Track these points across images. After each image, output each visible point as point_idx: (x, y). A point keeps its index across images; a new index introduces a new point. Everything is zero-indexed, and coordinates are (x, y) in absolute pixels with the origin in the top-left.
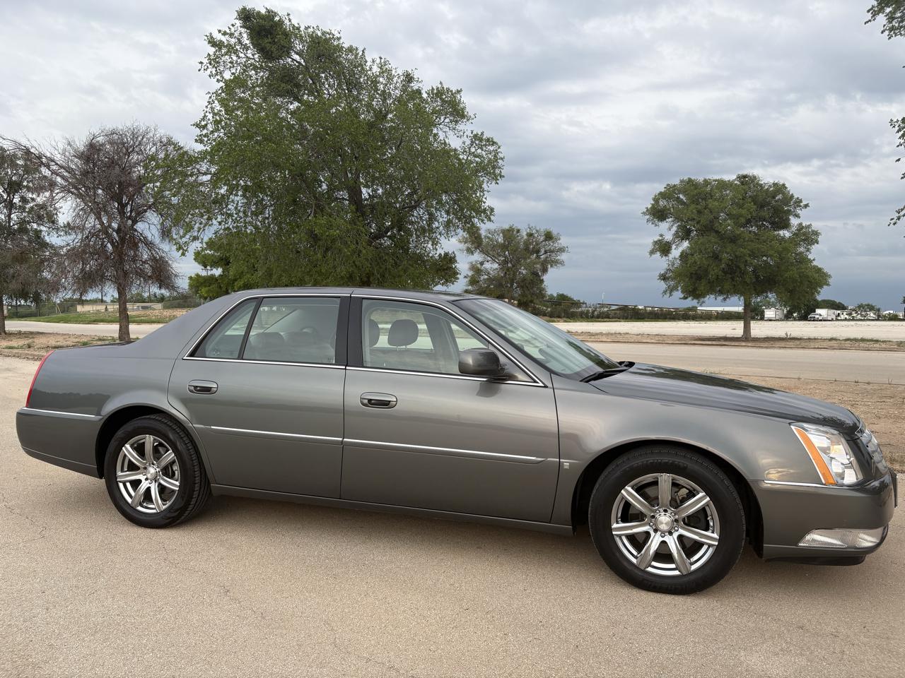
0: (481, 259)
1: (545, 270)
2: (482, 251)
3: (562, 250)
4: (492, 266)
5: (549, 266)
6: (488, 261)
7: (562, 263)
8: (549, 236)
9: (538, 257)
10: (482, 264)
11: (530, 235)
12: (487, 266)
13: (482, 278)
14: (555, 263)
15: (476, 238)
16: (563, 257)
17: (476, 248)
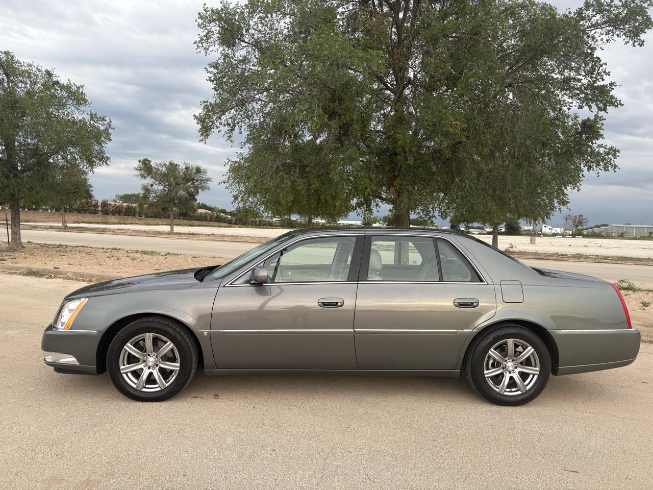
0: (150, 182)
1: (198, 193)
2: (152, 177)
3: (208, 180)
4: (159, 188)
5: (200, 191)
6: (156, 184)
7: (208, 188)
8: (198, 170)
9: (193, 184)
10: (152, 185)
11: (187, 168)
12: (155, 187)
13: (152, 195)
14: (203, 188)
15: (147, 168)
16: (209, 184)
17: (148, 175)
